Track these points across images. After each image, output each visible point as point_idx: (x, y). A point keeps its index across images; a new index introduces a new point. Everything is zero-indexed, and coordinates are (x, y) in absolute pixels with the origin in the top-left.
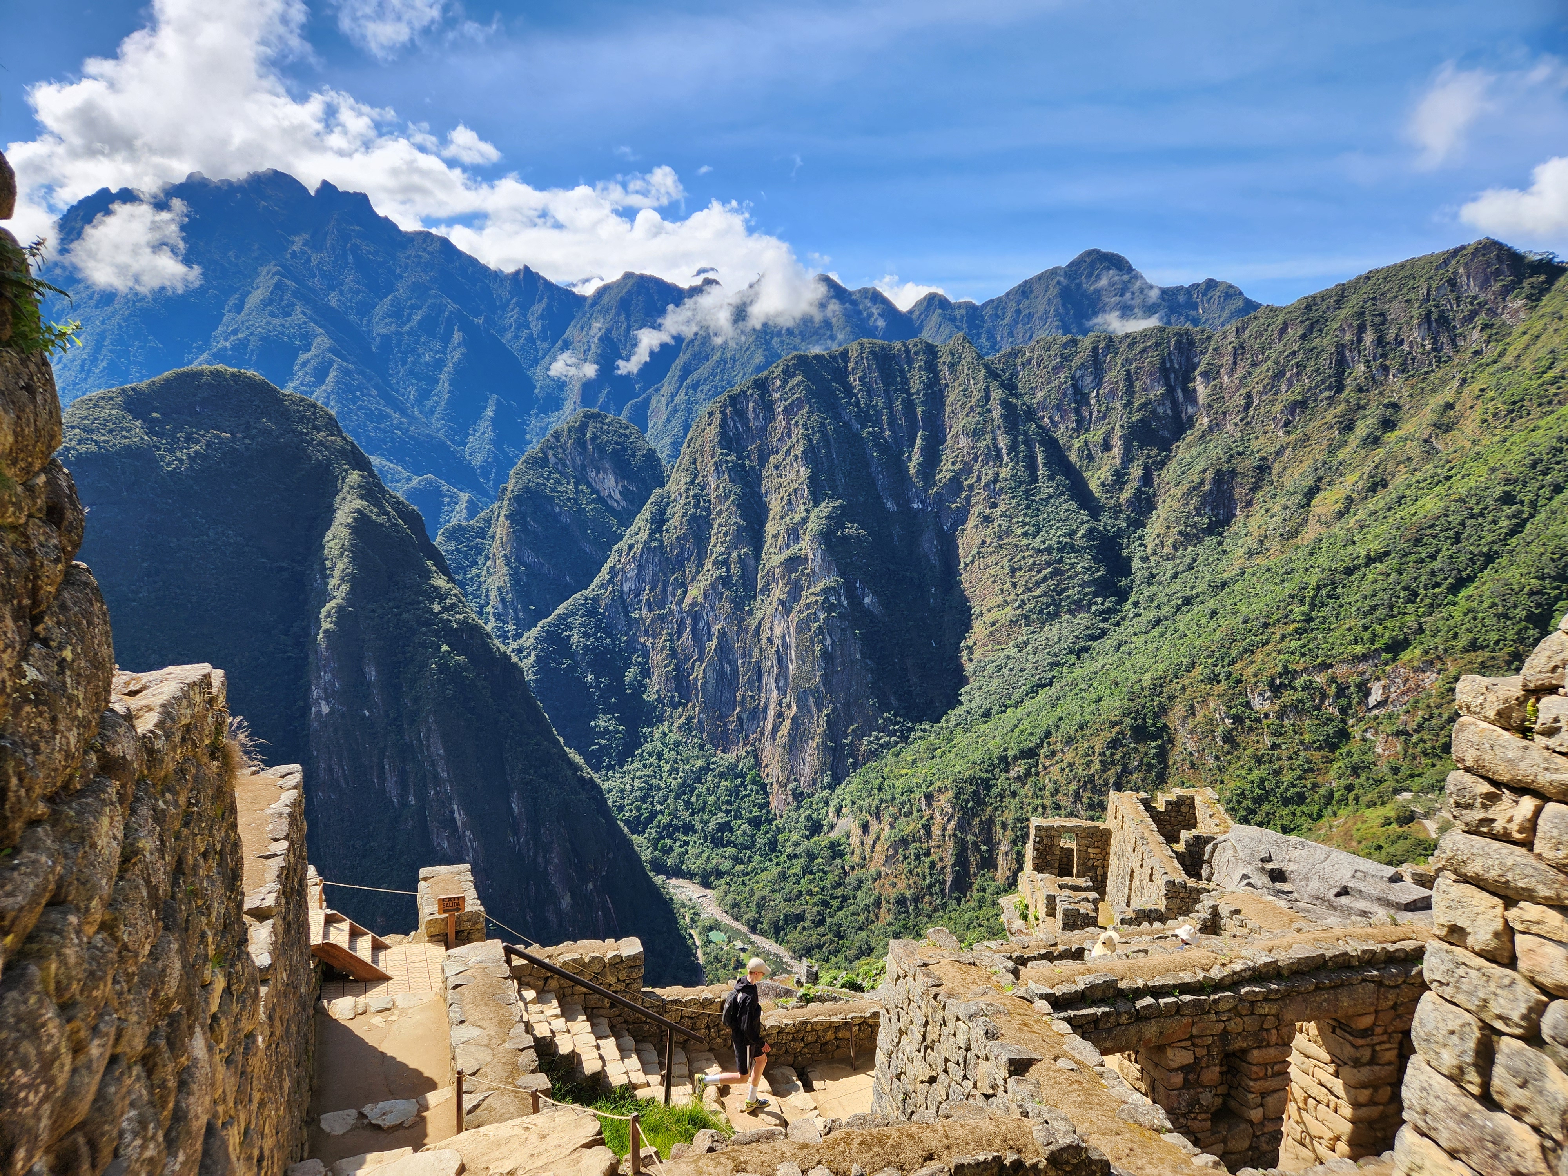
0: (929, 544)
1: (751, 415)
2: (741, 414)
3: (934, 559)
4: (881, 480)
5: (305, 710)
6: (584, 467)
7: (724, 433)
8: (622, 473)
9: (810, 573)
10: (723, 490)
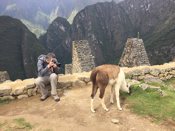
0: (109, 33)
1: (82, 16)
2: (81, 16)
3: (110, 35)
4: (102, 24)
5: (23, 64)
6: (59, 25)
7: (79, 19)
8: (64, 26)
9: (92, 39)
10: (79, 27)
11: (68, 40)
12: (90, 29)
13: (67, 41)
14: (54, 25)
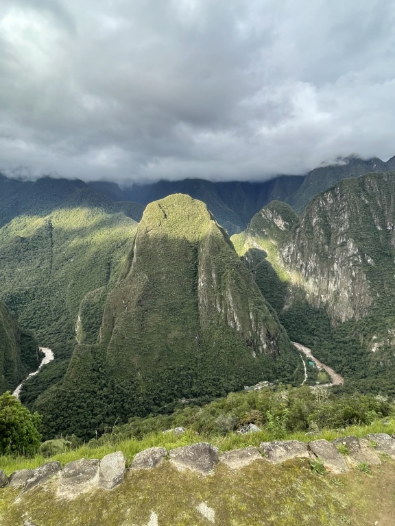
1: (328, 199)
2: (325, 200)
4: (376, 220)
6: (272, 218)
7: (319, 206)
8: (284, 219)
9: (348, 250)
10: (317, 224)
11: (289, 248)
12: (343, 229)
13: (287, 250)
14: (263, 216)
